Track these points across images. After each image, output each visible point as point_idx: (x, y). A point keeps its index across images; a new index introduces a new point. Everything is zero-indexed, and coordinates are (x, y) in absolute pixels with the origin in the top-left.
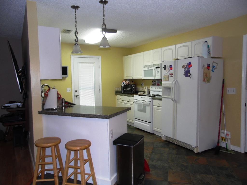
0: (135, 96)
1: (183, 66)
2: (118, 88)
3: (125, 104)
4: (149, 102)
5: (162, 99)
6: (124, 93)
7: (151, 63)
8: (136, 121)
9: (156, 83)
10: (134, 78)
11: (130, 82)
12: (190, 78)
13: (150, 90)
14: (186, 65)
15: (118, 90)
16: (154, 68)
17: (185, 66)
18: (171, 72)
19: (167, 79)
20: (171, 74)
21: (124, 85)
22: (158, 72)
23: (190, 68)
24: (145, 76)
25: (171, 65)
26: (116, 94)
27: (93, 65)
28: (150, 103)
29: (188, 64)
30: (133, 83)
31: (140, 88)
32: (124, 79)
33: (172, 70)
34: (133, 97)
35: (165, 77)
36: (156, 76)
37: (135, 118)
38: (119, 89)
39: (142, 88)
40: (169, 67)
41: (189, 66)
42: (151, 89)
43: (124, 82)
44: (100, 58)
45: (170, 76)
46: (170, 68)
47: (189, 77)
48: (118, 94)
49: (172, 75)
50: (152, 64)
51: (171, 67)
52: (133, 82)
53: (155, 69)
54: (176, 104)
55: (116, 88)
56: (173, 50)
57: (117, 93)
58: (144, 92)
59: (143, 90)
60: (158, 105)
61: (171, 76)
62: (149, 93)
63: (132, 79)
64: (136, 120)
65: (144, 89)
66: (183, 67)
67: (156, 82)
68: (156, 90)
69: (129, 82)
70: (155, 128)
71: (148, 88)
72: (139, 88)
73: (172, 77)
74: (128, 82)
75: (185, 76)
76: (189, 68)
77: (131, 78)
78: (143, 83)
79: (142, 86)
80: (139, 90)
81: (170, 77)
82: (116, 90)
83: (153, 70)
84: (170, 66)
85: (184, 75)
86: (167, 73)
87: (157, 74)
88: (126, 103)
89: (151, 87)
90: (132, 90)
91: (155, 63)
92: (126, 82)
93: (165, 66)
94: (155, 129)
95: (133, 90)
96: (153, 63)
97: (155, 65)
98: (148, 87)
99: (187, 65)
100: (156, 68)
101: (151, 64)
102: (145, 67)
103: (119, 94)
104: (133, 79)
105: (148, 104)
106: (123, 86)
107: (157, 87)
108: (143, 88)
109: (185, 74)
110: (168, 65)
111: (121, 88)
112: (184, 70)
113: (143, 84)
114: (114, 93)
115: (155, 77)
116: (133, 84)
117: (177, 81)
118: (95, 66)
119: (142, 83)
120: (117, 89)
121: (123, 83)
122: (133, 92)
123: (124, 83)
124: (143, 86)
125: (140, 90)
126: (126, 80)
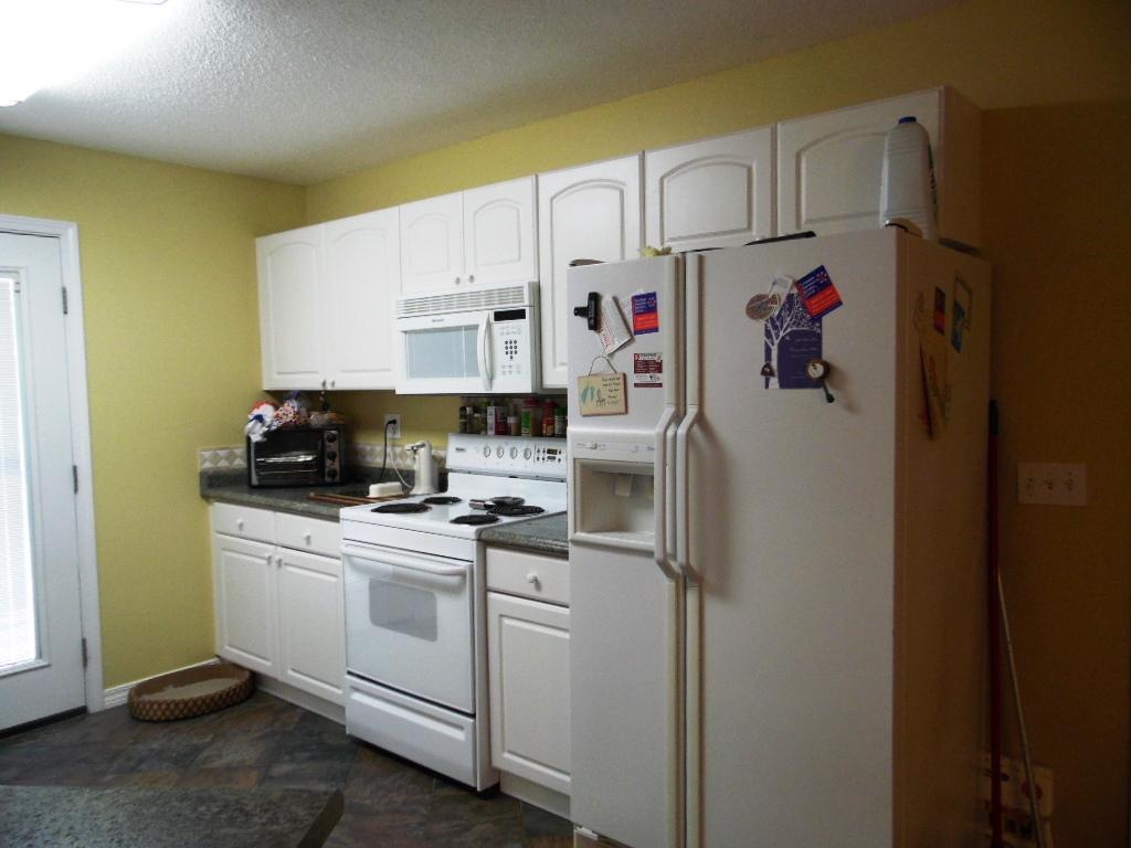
0: (344, 512)
1: (752, 301)
2: (222, 453)
3: (274, 564)
4: (462, 566)
5: (572, 549)
6: (262, 488)
7: (458, 281)
8: (357, 696)
9: (491, 420)
10: (333, 384)
11: (309, 411)
12: (830, 399)
13: (449, 465)
14: (783, 292)
15: (223, 464)
16: (482, 317)
17: (774, 300)
18: (645, 344)
19: (614, 400)
20: (647, 365)
21: (265, 435)
22: (511, 349)
23: (826, 319)
24: (414, 371)
25: (641, 291)
26: (212, 493)
27: (12, 287)
28: (462, 574)
29: (798, 284)
30: (326, 416)
31: (379, 449)
32: (267, 387)
33: (656, 329)
34: (335, 519)
35: (597, 384)
36: (498, 371)
37: (350, 673)
38: (231, 457)
39: (389, 450)
40: (628, 310)
41: (816, 304)
42: (453, 460)
43: (267, 411)
44: (71, 234)
45: (633, 378)
46: (636, 314)
47: (818, 394)
48: (220, 492)
49: (659, 368)
50: (466, 287)
51: (646, 306)
52: (325, 408)
53: (489, 325)
54: (692, 599)
55: (207, 454)
56: (622, 192)
57: (217, 485)
58: (408, 477)
59: (399, 460)
60: (532, 591)
61: (646, 378)
62: (442, 484)
63: (318, 387)
64: (357, 690)
65: (403, 455)
66: (757, 307)
67: (491, 410)
68: (493, 462)
69: (303, 410)
70: (510, 752)
71: (431, 448)
72: (368, 448)
73: (660, 385)
74: (290, 409)
75: (774, 381)
76: (817, 319)
77: (313, 384)
78: (397, 417)
79: (389, 435)
80: (368, 459)
81: (636, 385)
82: (208, 465)
83: (475, 327)
84: (636, 298)
85: (767, 372)
86: (611, 355)
87: (501, 358)
88: (279, 562)
89: (454, 442)
90: (319, 463)
91: (486, 282)
92: (276, 408)
93: (595, 298)
94: (506, 760)
95: (328, 462)
96: (472, 278)
97: (490, 292)
98: (433, 444)
99: (790, 297)
100: (500, 316)
101: (454, 290)
102: (412, 307)
103: (228, 494)
104: (329, 388)
105: (455, 580)
106: (256, 438)
107: (495, 443)
108: (398, 450)
109: (774, 364)
110: (619, 292)
111: (240, 450)
112: (768, 334)
113: (394, 422)
114: (195, 486)
115: (491, 378)
116: (330, 425)
117: (700, 419)
118: (24, 292)
119: (389, 417)
120: (216, 458)
121: (259, 418)
122: (328, 479)
123: (268, 420)
124: (398, 436)
125: (377, 461)
126: (278, 397)
